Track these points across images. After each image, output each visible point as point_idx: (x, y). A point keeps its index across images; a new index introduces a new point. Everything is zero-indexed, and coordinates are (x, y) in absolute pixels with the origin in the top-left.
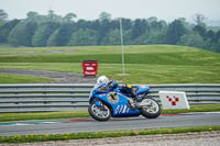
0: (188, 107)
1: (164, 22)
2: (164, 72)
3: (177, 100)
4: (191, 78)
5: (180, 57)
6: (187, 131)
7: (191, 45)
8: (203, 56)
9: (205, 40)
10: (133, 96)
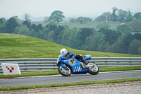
0: (20, 73)
1: (4, 19)
2: (5, 51)
3: (13, 69)
4: (21, 55)
5: (14, 41)
6: (20, 89)
7: (21, 34)
8: (29, 41)
9: (30, 30)
10: (83, 61)
